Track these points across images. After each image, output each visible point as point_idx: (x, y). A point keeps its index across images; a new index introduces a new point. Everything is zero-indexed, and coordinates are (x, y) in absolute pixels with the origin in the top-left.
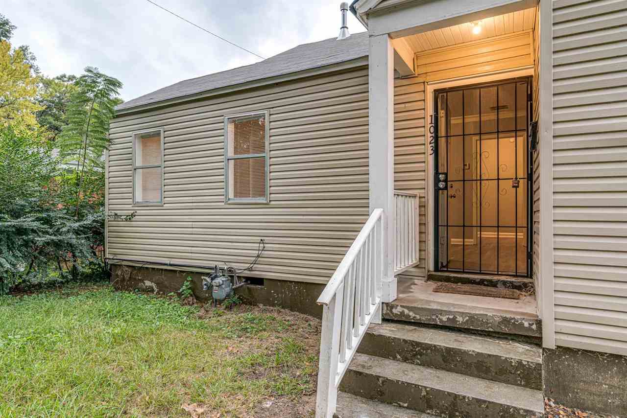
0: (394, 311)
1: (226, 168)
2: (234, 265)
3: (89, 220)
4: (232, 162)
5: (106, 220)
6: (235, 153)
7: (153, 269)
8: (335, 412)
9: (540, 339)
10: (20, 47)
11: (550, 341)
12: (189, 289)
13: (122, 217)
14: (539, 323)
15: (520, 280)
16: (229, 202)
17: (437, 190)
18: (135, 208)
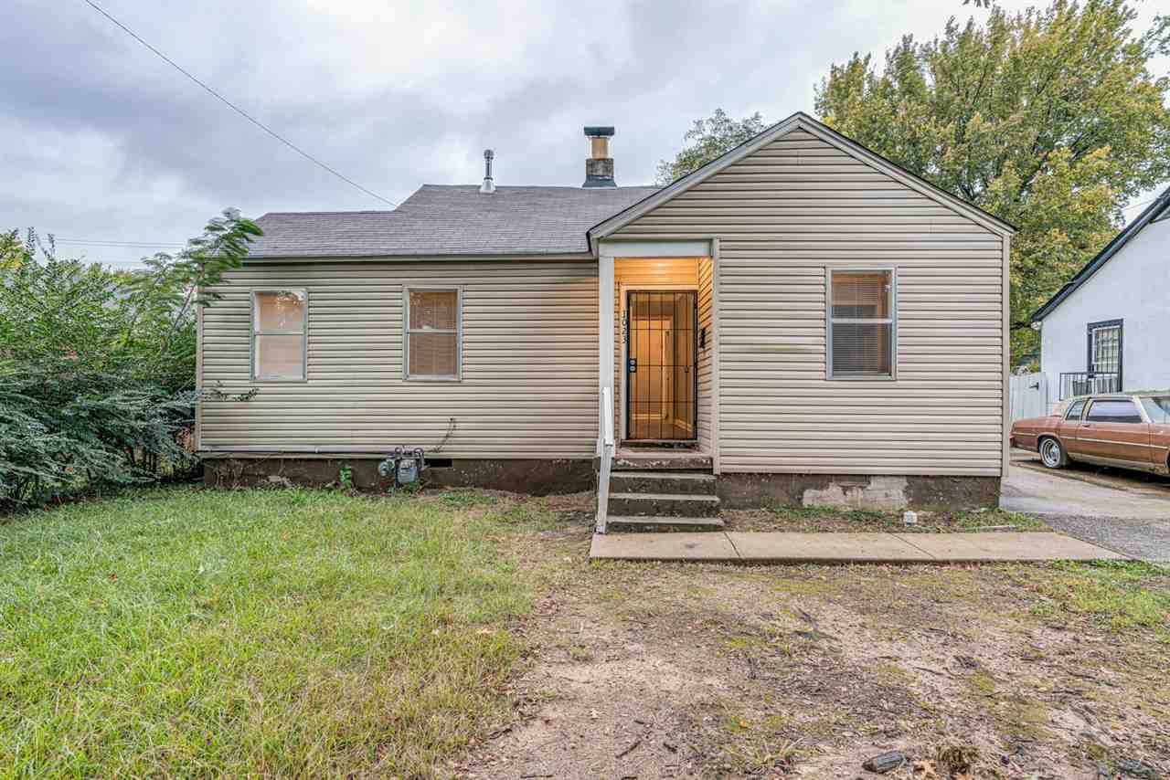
0: (619, 463)
1: (404, 342)
6: (412, 327)
9: (712, 469)
11: (717, 469)
13: (232, 396)
14: (712, 460)
15: (690, 441)
16: (409, 380)
17: (629, 372)
18: (256, 385)
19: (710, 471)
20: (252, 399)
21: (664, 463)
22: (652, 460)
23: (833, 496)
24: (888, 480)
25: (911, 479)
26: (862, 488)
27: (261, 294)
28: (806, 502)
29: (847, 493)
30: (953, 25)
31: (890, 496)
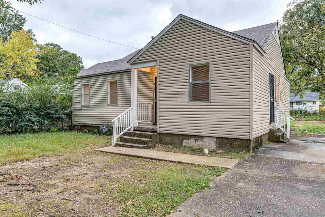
1: (107, 95)
2: (109, 124)
3: (68, 111)
4: (109, 94)
5: (73, 111)
6: (110, 91)
7: (87, 126)
8: (116, 142)
10: (28, 30)
12: (97, 131)
13: (78, 110)
14: (157, 128)
16: (108, 105)
17: (155, 102)
18: (82, 107)
19: (156, 132)
20: (81, 111)
21: (146, 129)
22: (143, 128)
23: (192, 143)
24: (210, 138)
25: (217, 138)
26: (201, 140)
27: (84, 85)
28: (184, 144)
29: (196, 142)
31: (210, 144)
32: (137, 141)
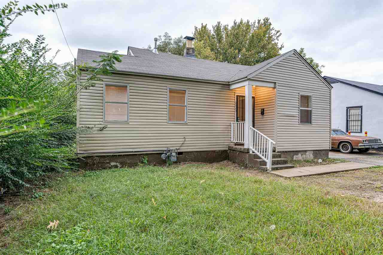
9: (275, 151)
13: (95, 129)
14: (275, 148)
16: (169, 123)
18: (106, 124)
20: (104, 130)
23: (299, 157)
24: (310, 152)
25: (313, 151)
26: (305, 154)
27: (107, 85)
28: (294, 159)
29: (302, 156)
30: (236, 22)
31: (310, 156)
32: (279, 162)
